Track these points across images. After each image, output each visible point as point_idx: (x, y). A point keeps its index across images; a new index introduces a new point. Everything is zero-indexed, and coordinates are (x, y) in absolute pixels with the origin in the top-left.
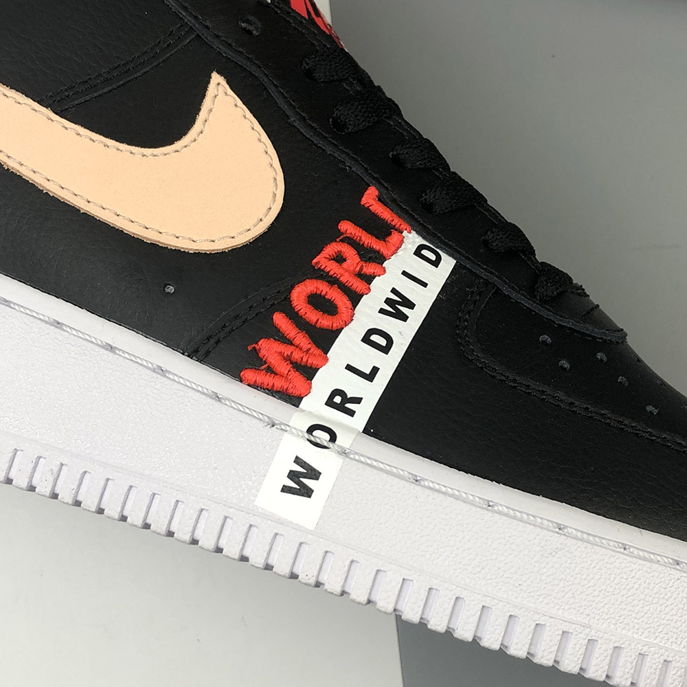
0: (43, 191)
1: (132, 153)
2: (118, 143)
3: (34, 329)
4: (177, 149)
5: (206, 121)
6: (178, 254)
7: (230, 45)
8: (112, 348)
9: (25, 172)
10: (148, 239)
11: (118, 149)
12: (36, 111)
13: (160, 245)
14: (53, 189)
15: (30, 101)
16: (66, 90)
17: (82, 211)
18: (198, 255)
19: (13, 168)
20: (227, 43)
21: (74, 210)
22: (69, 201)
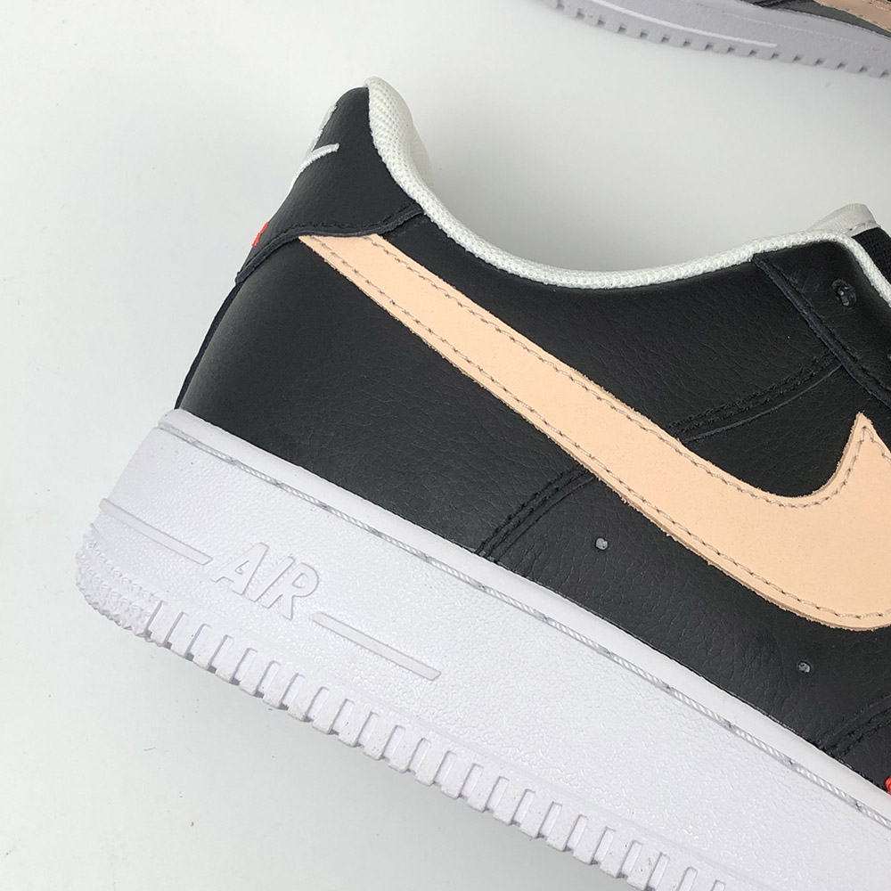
0: (666, 533)
1: (767, 501)
2: (752, 487)
3: (641, 691)
4: (817, 501)
5: (849, 470)
6: (818, 628)
7: (878, 383)
8: (730, 726)
9: (649, 511)
10: (785, 606)
11: (753, 495)
12: (664, 440)
13: (798, 615)
14: (678, 533)
15: (657, 428)
16: (696, 419)
17: (709, 563)
18: (840, 631)
19: (633, 503)
20: (874, 378)
21: (702, 562)
22: (697, 551)
